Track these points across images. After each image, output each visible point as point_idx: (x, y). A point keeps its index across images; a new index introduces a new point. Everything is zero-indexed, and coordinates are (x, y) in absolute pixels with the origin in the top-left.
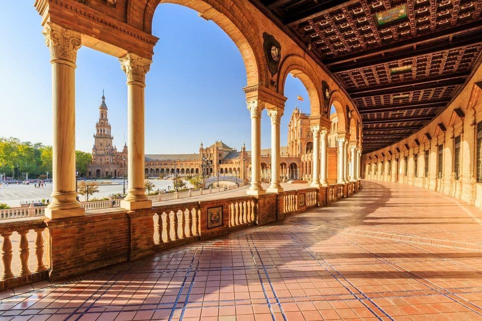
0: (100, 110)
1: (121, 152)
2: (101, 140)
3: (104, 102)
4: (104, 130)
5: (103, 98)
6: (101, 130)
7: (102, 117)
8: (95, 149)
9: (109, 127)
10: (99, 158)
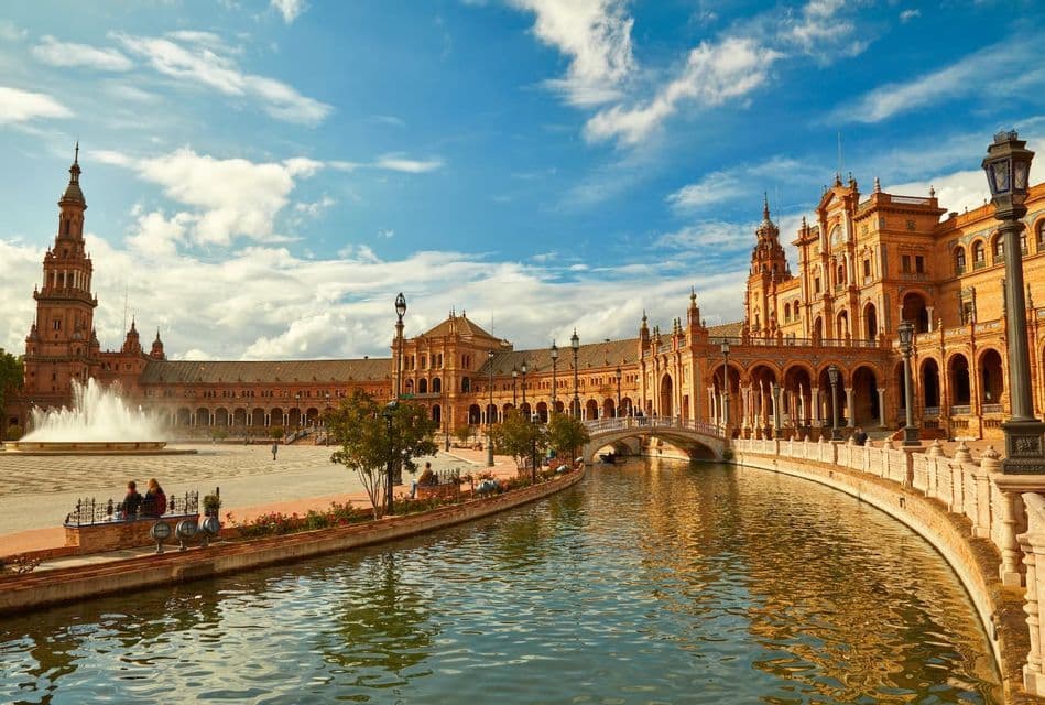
0: (59, 210)
1: (119, 351)
2: (59, 310)
3: (74, 183)
4: (71, 276)
5: (75, 170)
6: (61, 277)
7: (68, 231)
8: (35, 340)
9: (87, 266)
10: (47, 370)
